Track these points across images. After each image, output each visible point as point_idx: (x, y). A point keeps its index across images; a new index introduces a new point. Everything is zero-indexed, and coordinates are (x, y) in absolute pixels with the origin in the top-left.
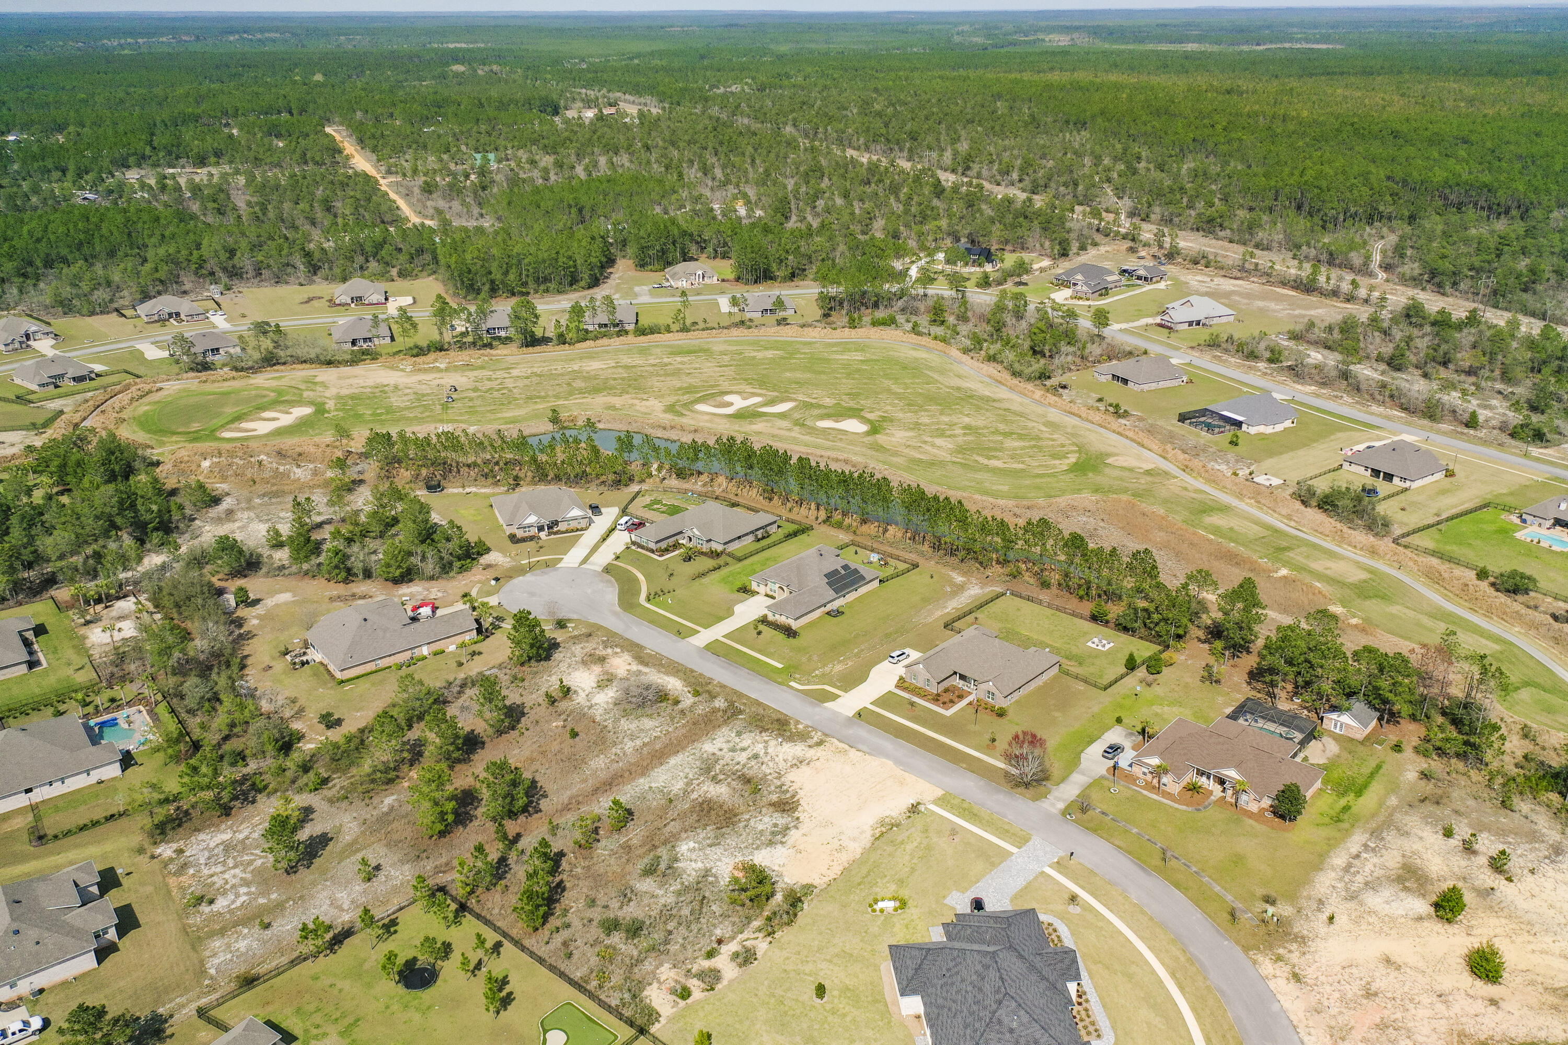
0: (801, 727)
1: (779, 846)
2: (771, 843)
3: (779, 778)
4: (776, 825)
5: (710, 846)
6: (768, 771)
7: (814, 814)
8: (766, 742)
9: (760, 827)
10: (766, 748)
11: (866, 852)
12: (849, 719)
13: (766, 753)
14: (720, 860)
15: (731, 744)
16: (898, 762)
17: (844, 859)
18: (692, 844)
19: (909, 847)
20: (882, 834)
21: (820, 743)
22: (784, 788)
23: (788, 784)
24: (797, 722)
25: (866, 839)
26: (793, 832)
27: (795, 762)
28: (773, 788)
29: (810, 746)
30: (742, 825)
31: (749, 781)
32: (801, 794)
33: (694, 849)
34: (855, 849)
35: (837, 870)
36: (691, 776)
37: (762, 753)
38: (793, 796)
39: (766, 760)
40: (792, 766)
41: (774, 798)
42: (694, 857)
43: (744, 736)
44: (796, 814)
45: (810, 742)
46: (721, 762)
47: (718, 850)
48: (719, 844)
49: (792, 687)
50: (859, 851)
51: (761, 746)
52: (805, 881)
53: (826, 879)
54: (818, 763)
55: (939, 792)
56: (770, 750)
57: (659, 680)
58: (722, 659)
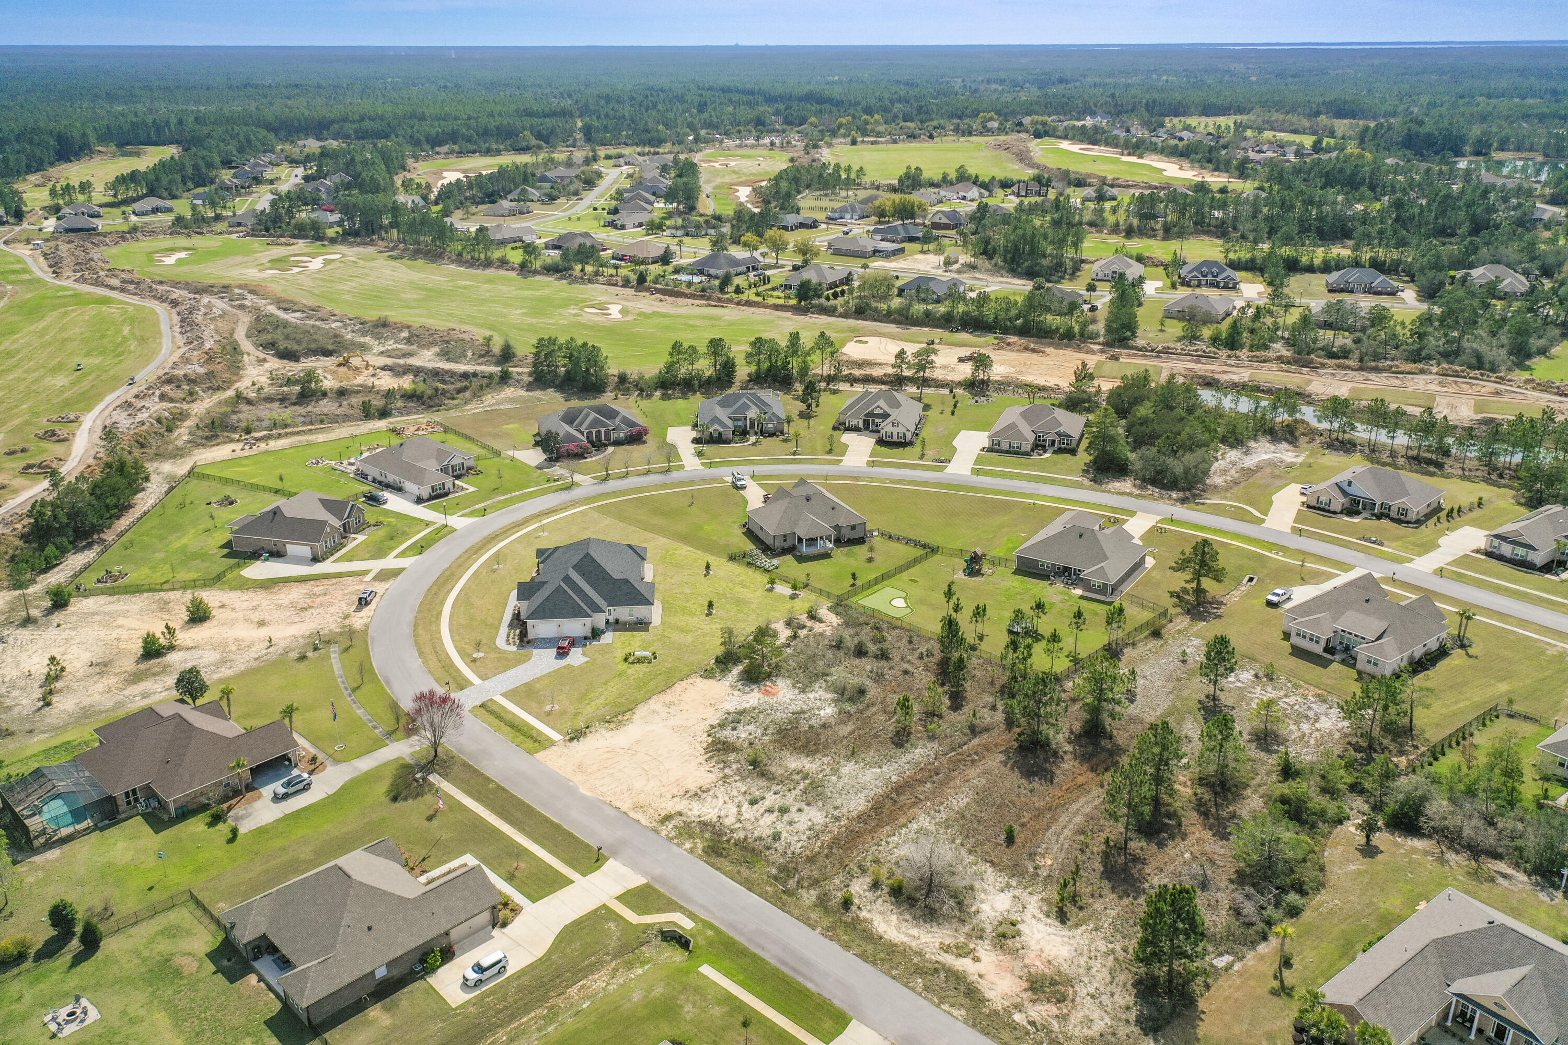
0: (688, 845)
1: (732, 710)
2: (741, 713)
3: (726, 776)
4: (734, 729)
5: (803, 712)
6: (739, 784)
7: (690, 738)
8: (739, 821)
9: (751, 727)
10: (739, 813)
11: (646, 700)
12: (615, 854)
13: (739, 806)
14: (791, 700)
15: (786, 818)
16: (571, 791)
17: (668, 697)
18: (822, 713)
19: (601, 701)
20: (624, 713)
21: (668, 818)
22: (721, 765)
23: (715, 770)
24: (691, 851)
25: (642, 711)
26: (715, 722)
27: (705, 795)
28: (734, 766)
29: (680, 814)
30: (771, 731)
31: (763, 775)
32: (702, 759)
33: (819, 709)
34: (655, 703)
35: (678, 687)
36: (834, 778)
37: (746, 806)
38: (711, 757)
39: (741, 798)
40: (709, 790)
41: (732, 757)
42: (818, 703)
43: (769, 832)
44: (710, 739)
45: (678, 821)
46: (797, 792)
47: (794, 707)
48: (793, 713)
49: (691, 916)
50: (652, 701)
51: (746, 816)
52: (711, 682)
53: (690, 680)
54: (675, 792)
55: (541, 756)
56: (734, 810)
57: (915, 932)
58: (809, 985)
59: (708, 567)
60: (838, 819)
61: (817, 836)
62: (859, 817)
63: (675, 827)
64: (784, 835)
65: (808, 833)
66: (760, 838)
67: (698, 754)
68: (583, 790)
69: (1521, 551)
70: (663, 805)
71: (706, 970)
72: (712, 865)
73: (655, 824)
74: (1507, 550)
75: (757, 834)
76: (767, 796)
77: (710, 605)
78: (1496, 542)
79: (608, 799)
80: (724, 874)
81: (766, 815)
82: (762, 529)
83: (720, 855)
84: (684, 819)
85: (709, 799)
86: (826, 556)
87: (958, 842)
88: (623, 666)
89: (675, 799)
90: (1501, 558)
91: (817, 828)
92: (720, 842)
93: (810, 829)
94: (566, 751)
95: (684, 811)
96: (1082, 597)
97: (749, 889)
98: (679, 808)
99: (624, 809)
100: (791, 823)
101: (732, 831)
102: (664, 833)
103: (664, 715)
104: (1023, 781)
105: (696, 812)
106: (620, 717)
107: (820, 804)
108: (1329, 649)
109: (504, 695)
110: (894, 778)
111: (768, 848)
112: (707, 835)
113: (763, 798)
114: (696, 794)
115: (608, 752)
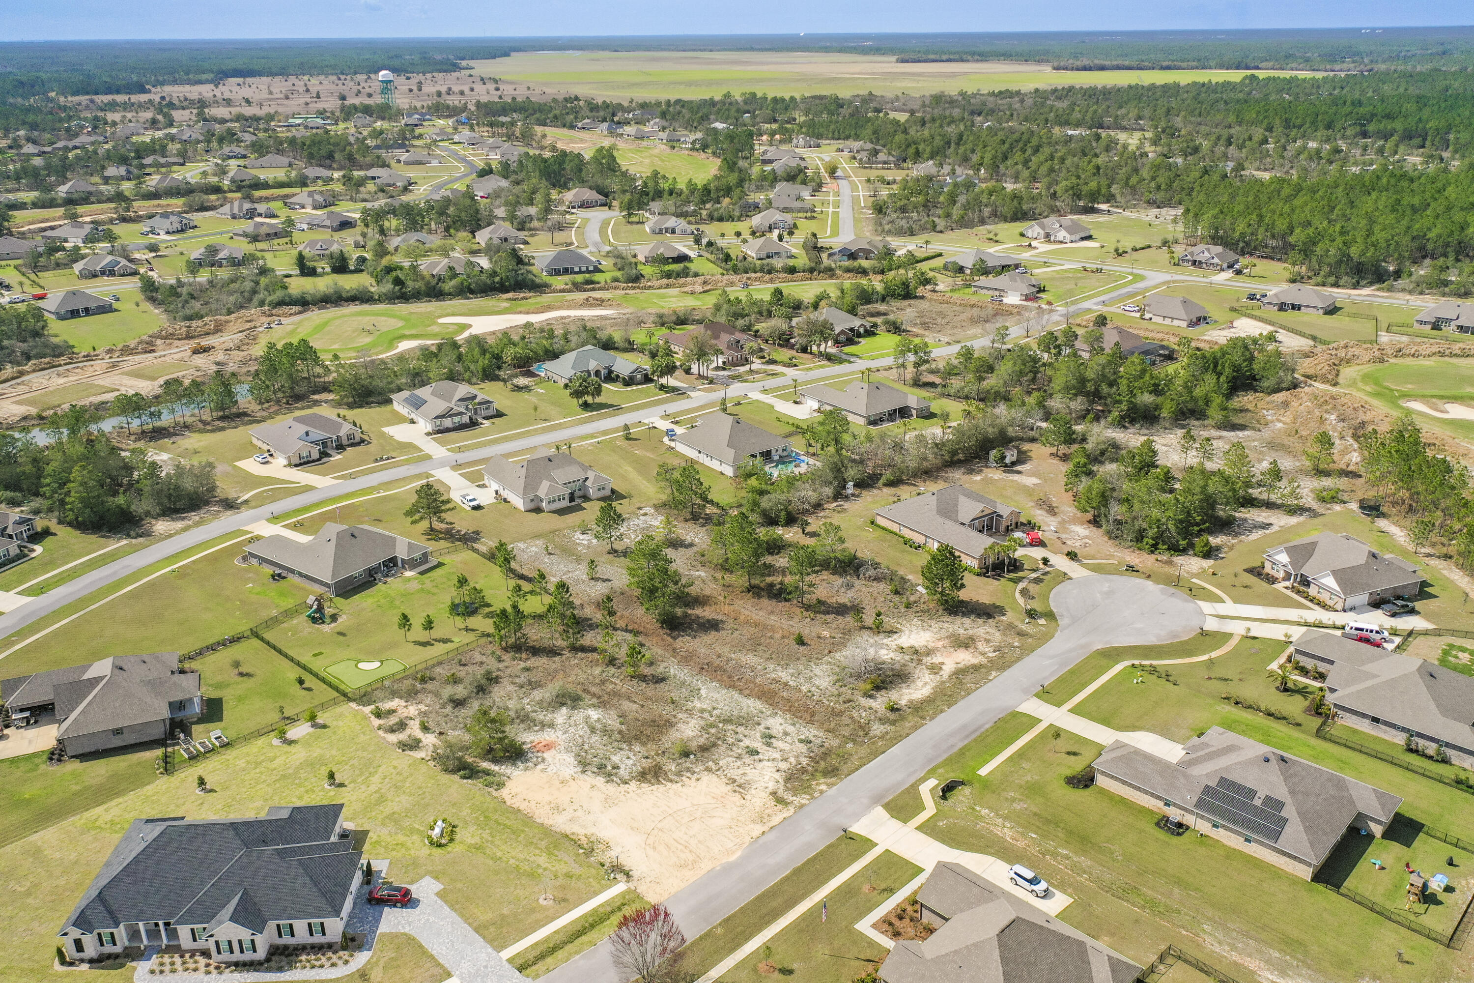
0: (823, 787)
1: (577, 769)
2: (585, 763)
3: (707, 769)
4: (616, 767)
6: (722, 762)
7: (632, 794)
9: (616, 758)
13: (760, 761)
16: (730, 867)
18: (596, 716)
20: (574, 840)
21: (779, 800)
22: (688, 773)
26: (601, 779)
27: (741, 782)
28: (689, 765)
29: (773, 794)
32: (676, 785)
33: (587, 718)
35: (521, 805)
37: (759, 757)
38: (671, 780)
39: (747, 760)
41: (671, 767)
42: (576, 718)
44: (635, 782)
56: (766, 763)
57: (920, 683)
58: (987, 726)
62: (771, 705)
63: (795, 795)
67: (664, 788)
69: (457, 419)
70: (758, 804)
71: (983, 772)
74: (448, 423)
78: (438, 422)
79: (748, 840)
81: (775, 746)
84: (781, 791)
87: (806, 663)
88: (456, 847)
89: (748, 797)
90: (448, 430)
95: (769, 791)
98: (765, 794)
99: (766, 828)
102: (805, 801)
104: (724, 632)
106: (583, 842)
108: (572, 499)
110: (713, 684)
112: (806, 778)
113: (748, 748)
114: (738, 786)
115: (654, 848)
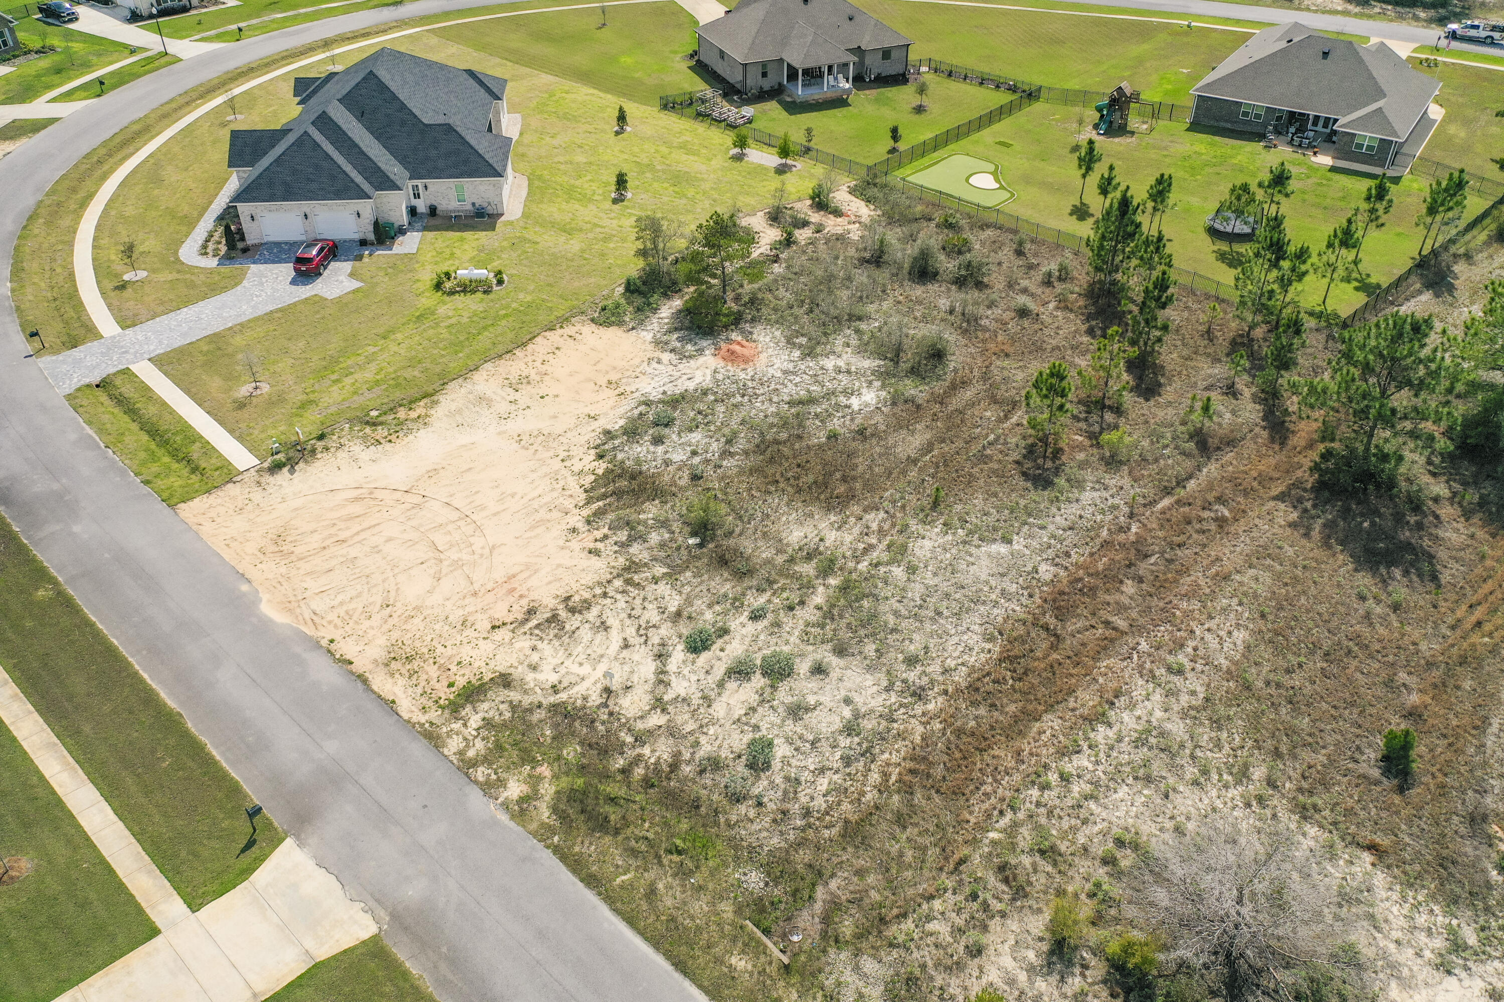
0: (515, 789)
1: (655, 395)
2: (675, 402)
3: (633, 566)
4: (658, 441)
5: (811, 401)
6: (663, 588)
7: (556, 464)
8: (659, 705)
9: (696, 437)
10: (662, 680)
11: (467, 372)
12: (303, 821)
13: (661, 656)
14: (785, 372)
15: (784, 695)
17: (515, 366)
18: (855, 403)
19: (368, 374)
20: (411, 403)
22: (623, 536)
23: (607, 548)
24: (521, 808)
25: (453, 397)
26: (617, 424)
27: (572, 622)
28: (654, 538)
29: (505, 681)
30: (741, 444)
31: (722, 561)
32: (576, 520)
33: (848, 393)
35: (541, 345)
36: (898, 572)
37: (678, 655)
38: (599, 513)
39: (666, 630)
40: (587, 605)
41: (651, 511)
42: (844, 379)
43: (739, 741)
44: (601, 467)
46: (808, 614)
47: (790, 391)
48: (791, 403)
50: (479, 377)
51: (679, 687)
52: (613, 333)
53: (569, 330)
54: (501, 613)
55: (195, 508)
56: (648, 668)
59: (622, 118)
60: (919, 695)
61: (868, 753)
62: (973, 688)
63: (488, 723)
64: (781, 750)
65: (844, 742)
66: (714, 764)
67: (569, 504)
68: (269, 609)
70: (466, 653)
72: (575, 865)
73: (434, 715)
75: (706, 749)
76: (733, 625)
77: (621, 182)
79: (325, 634)
80: (610, 899)
81: (732, 685)
82: (722, 54)
83: (601, 825)
84: (515, 696)
85: (585, 633)
86: (839, 102)
87: (1258, 773)
88: (430, 299)
89: (503, 634)
91: (867, 724)
92: (606, 776)
93: (850, 729)
94: (257, 495)
95: (519, 672)
96: (1333, 169)
97: (680, 966)
98: (502, 663)
99: (360, 665)
100: (797, 711)
101: (640, 739)
102: (453, 745)
103: (503, 407)
104: (1365, 581)
105: (548, 677)
106: (402, 413)
107: (870, 648)
109: (159, 361)
110: (1046, 571)
111: (737, 799)
112: (571, 752)
113: (724, 632)
114: (554, 618)
115: (357, 499)
